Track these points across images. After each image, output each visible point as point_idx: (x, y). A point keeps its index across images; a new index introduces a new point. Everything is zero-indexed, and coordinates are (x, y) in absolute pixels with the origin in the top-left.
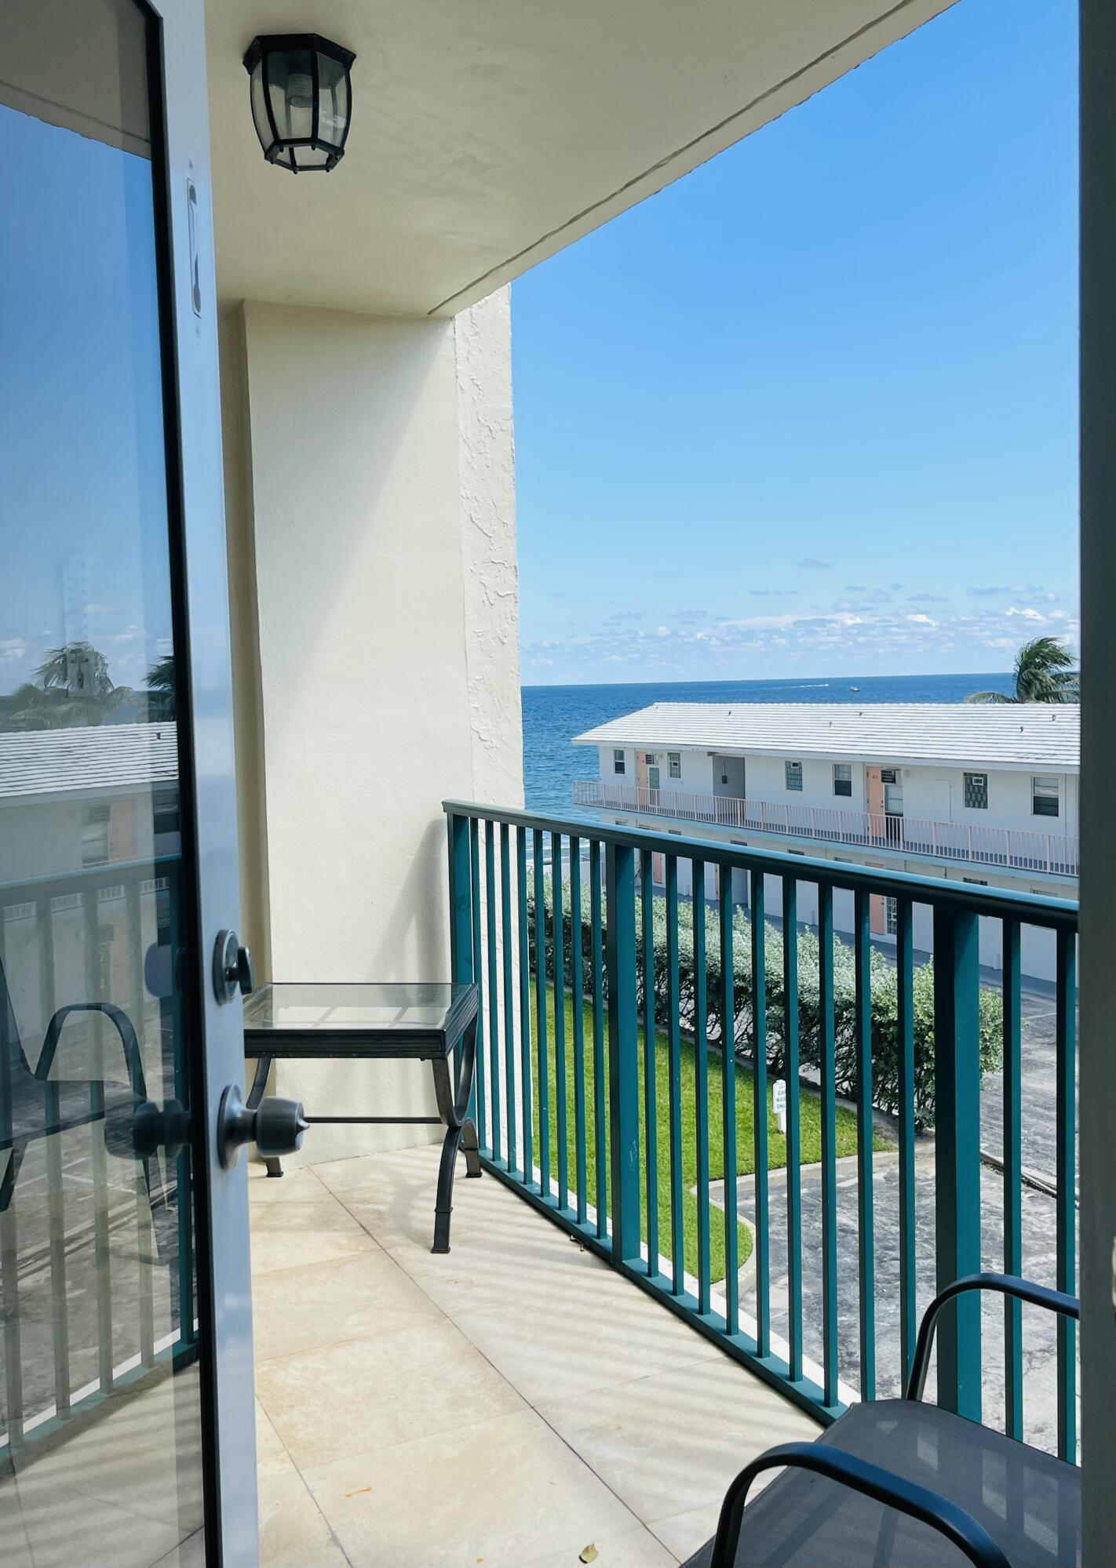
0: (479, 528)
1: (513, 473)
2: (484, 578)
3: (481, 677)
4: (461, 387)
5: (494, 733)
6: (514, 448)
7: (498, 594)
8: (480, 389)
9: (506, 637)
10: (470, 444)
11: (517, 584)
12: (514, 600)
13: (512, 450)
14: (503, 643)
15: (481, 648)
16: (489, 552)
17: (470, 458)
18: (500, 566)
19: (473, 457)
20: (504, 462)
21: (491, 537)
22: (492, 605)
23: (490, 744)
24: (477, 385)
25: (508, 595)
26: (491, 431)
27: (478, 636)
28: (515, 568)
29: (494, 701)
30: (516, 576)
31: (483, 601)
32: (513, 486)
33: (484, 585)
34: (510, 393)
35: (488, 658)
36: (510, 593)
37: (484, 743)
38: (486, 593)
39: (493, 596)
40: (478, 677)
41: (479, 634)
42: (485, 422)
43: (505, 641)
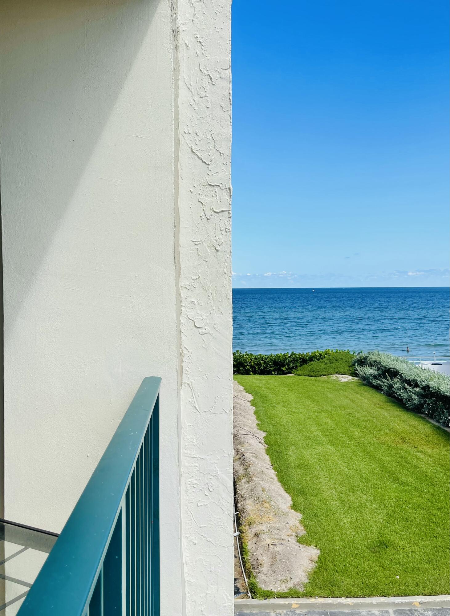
0: (199, 158)
1: (230, 113)
2: (201, 198)
3: (197, 277)
4: (186, 44)
5: (208, 322)
6: (231, 92)
7: (214, 211)
8: (202, 45)
9: (219, 245)
10: (193, 90)
11: (231, 203)
12: (227, 215)
13: (229, 93)
14: (217, 250)
15: (198, 254)
16: (207, 177)
17: (192, 101)
18: (215, 188)
19: (194, 101)
20: (222, 104)
21: (209, 165)
22: (208, 219)
23: (204, 330)
24: (200, 42)
25: (222, 211)
26: (211, 79)
27: (196, 244)
28: (230, 189)
29: (209, 296)
30: (230, 196)
31: (201, 216)
32: (230, 124)
33: (202, 203)
34: (229, 47)
35: (204, 262)
36: (224, 209)
37: (200, 330)
38: (203, 210)
39: (209, 213)
40: (194, 278)
41: (196, 243)
42: (206, 72)
43: (219, 248)
